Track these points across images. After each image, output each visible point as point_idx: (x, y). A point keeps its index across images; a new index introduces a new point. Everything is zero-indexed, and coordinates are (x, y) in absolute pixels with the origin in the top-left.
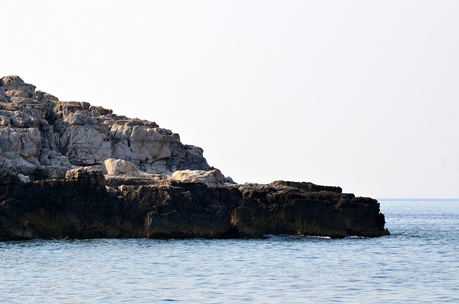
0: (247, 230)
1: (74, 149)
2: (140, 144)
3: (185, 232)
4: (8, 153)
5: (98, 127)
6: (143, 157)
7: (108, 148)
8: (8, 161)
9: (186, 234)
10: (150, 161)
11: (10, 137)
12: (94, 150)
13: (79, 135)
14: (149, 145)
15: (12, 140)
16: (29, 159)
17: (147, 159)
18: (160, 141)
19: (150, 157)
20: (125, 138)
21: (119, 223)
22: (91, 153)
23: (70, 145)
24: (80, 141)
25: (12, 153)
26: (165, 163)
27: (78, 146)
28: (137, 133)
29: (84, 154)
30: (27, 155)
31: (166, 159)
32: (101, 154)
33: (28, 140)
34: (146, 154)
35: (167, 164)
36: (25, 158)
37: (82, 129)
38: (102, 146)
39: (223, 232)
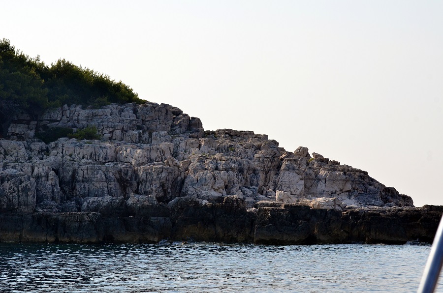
0: (322, 238)
1: (281, 185)
2: (332, 182)
3: (278, 239)
4: (204, 187)
5: (297, 171)
6: (333, 190)
7: (301, 185)
8: (204, 192)
9: (279, 240)
10: (338, 193)
11: (206, 177)
12: (291, 186)
13: (285, 177)
14: (338, 182)
15: (207, 179)
16: (219, 190)
17: (336, 191)
18: (344, 180)
19: (338, 190)
20: (323, 179)
21: (247, 233)
22: (290, 188)
23: (279, 183)
24: (285, 180)
25: (206, 187)
26: (348, 194)
27: (284, 183)
28: (331, 175)
29: (286, 188)
30: (216, 188)
31: (349, 191)
32: (295, 188)
33: (220, 178)
34: (335, 188)
35: (349, 194)
36: (215, 190)
37: (287, 172)
38: (299, 183)
39: (304, 239)
